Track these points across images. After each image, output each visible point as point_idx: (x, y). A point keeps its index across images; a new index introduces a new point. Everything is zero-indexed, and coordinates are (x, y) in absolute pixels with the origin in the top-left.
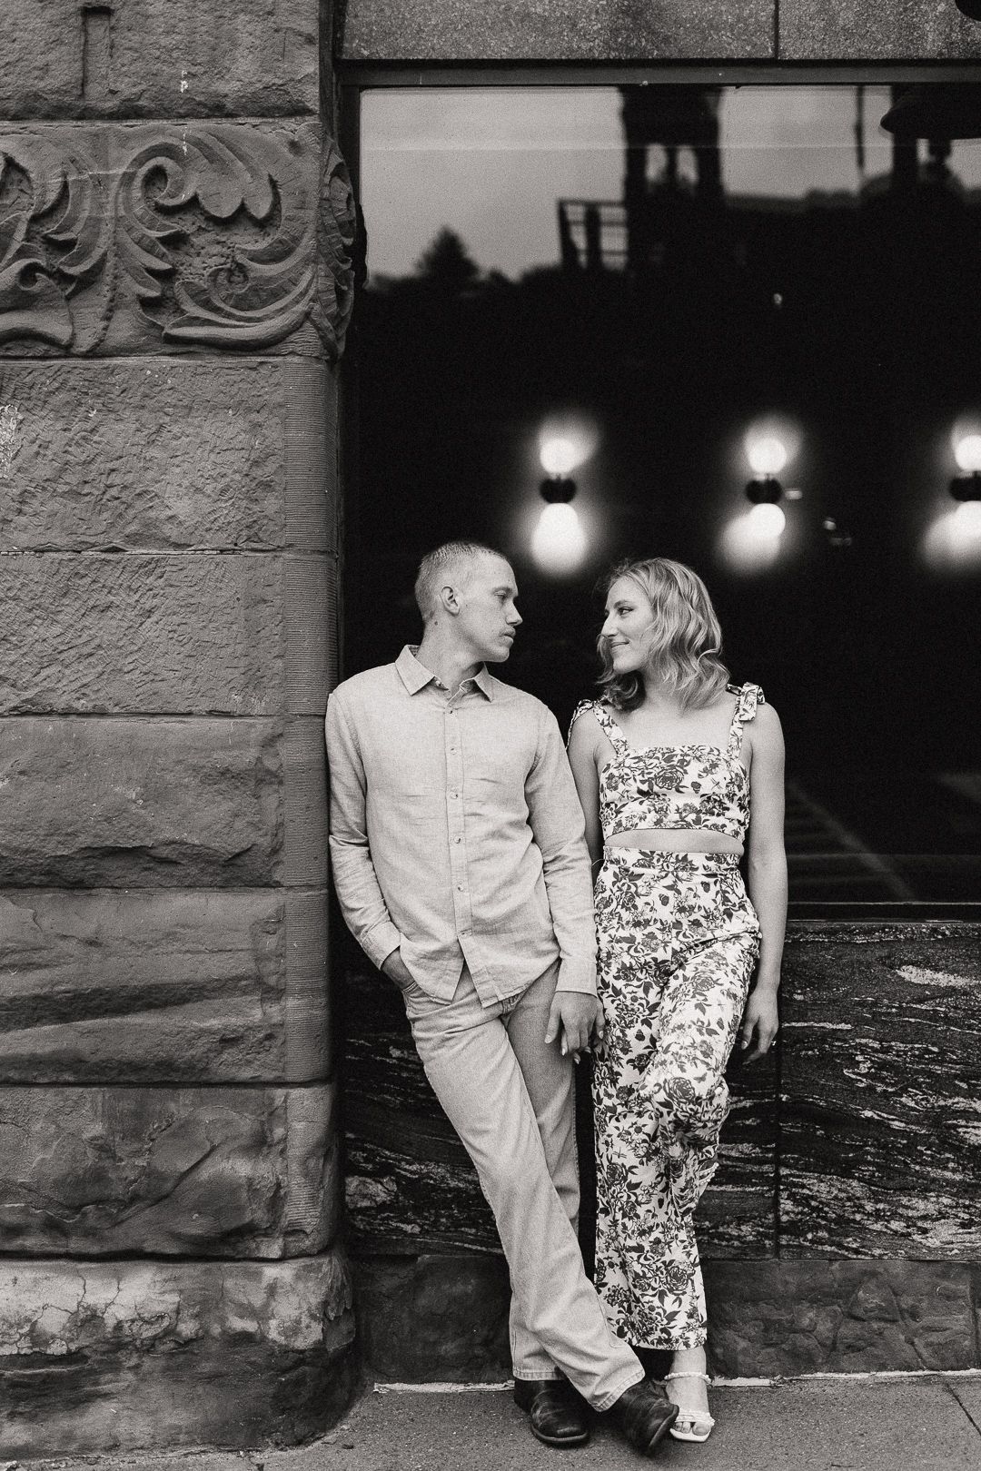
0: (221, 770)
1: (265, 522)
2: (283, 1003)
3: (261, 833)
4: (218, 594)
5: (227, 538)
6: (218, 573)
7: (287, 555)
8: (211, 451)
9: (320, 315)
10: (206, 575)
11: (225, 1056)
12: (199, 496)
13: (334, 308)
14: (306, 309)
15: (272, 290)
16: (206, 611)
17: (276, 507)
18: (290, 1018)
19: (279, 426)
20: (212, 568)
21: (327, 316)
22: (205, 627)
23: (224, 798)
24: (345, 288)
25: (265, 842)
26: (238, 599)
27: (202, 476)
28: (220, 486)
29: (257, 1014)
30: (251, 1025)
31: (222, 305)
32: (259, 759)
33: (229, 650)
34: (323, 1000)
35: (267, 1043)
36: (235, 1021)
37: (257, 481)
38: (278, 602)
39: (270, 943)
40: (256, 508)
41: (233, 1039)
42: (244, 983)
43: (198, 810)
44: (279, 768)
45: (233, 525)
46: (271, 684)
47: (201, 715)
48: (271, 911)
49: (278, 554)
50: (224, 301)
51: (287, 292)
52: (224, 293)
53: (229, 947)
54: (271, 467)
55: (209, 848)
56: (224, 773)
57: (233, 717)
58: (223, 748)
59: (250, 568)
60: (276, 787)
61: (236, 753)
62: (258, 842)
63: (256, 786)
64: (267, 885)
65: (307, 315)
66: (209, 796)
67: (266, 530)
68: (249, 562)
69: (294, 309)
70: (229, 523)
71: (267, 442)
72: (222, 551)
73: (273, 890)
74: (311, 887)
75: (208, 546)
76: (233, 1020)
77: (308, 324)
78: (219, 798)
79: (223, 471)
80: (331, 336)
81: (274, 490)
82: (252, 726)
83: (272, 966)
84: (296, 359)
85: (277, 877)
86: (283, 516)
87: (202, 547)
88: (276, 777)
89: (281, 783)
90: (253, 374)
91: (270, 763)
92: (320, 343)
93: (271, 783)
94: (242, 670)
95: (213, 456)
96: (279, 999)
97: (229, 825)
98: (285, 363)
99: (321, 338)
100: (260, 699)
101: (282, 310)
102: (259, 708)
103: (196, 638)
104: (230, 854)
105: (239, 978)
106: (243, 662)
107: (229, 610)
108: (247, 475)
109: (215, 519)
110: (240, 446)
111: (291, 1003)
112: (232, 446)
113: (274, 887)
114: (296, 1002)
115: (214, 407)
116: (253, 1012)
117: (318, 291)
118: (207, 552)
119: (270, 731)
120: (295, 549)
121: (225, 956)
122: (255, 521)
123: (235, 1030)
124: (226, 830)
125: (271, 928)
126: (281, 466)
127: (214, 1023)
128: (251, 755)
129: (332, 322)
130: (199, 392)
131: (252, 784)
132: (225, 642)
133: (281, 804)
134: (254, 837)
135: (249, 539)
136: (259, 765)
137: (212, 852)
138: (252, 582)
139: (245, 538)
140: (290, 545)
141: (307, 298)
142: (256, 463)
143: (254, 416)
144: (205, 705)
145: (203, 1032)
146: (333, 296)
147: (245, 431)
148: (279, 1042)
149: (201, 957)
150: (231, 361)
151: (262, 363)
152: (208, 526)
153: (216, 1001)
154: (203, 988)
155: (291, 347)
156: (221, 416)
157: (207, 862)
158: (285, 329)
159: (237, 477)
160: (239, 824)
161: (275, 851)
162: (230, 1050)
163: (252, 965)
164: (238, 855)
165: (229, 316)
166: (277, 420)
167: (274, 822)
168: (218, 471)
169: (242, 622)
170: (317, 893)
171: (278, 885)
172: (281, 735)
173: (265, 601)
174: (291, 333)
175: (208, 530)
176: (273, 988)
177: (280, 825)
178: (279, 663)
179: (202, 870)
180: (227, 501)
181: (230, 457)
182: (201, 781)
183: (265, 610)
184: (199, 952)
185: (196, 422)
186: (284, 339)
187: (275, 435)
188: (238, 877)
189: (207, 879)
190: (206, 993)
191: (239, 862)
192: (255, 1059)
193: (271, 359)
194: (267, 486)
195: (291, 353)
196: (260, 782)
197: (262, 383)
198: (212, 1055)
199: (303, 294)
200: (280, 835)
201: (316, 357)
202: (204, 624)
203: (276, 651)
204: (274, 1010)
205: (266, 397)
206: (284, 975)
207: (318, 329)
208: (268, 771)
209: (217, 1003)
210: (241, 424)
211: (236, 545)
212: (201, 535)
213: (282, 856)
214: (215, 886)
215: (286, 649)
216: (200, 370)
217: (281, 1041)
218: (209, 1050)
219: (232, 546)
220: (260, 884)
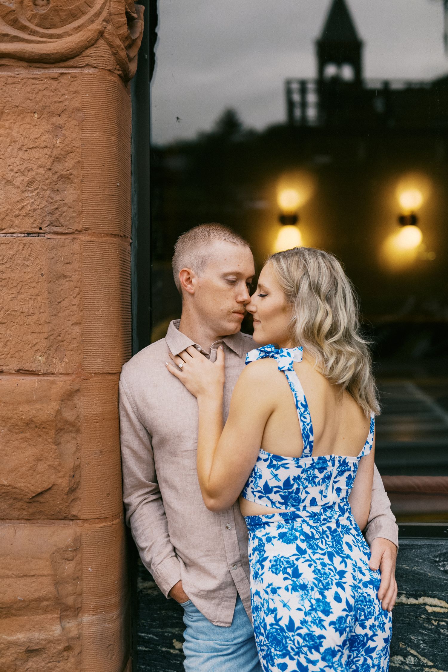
0: (27, 421)
1: (65, 209)
2: (79, 619)
3: (60, 474)
4: (25, 270)
5: (33, 223)
6: (25, 253)
7: (83, 237)
8: (20, 149)
9: (112, 34)
10: (15, 254)
11: (30, 664)
12: (10, 187)
13: (124, 30)
14: (100, 27)
15: (70, 11)
16: (15, 285)
17: (74, 197)
18: (86, 632)
19: (77, 127)
20: (21, 247)
21: (118, 36)
22: (14, 298)
23: (29, 445)
24: (135, 16)
25: (64, 482)
26: (42, 275)
27: (11, 170)
28: (26, 179)
29: (56, 630)
30: (51, 638)
31: (28, 24)
32: (59, 412)
33: (34, 318)
34: (115, 614)
35: (65, 653)
36: (37, 636)
37: (58, 174)
38: (76, 278)
39: (68, 568)
40: (57, 198)
41: (37, 650)
42: (45, 603)
43: (6, 455)
44: (76, 419)
45: (38, 212)
46: (70, 347)
47: (11, 374)
48: (69, 541)
49: (76, 236)
50: (29, 21)
51: (84, 13)
52: (30, 13)
53: (32, 573)
54: (69, 163)
55: (15, 488)
56: (29, 423)
57: (38, 375)
58: (28, 402)
59: (53, 248)
60: (73, 435)
61: (38, 406)
62: (57, 483)
63: (56, 435)
64: (65, 518)
65: (101, 34)
66: (16, 443)
67: (65, 217)
68: (51, 243)
69: (89, 28)
70: (35, 210)
71: (67, 141)
72: (29, 234)
73: (71, 522)
74: (103, 519)
75: (17, 230)
76: (36, 635)
77: (101, 42)
78: (24, 445)
79: (30, 166)
80: (123, 54)
81: (72, 183)
82: (53, 383)
83: (70, 588)
84: (92, 71)
85: (74, 512)
86: (80, 204)
87: (12, 230)
88: (74, 426)
89: (78, 431)
90: (55, 83)
91: (69, 415)
92: (112, 58)
93: (71, 432)
94: (45, 335)
95: (21, 154)
96: (76, 616)
97: (33, 468)
98: (82, 74)
99: (114, 54)
100: (61, 360)
101: (78, 29)
102: (60, 367)
103: (6, 308)
104: (34, 493)
105: (40, 600)
106: (46, 329)
107: (34, 284)
108: (50, 169)
109: (23, 207)
110: (44, 145)
111: (86, 618)
112: (36, 145)
113: (72, 520)
114: (91, 618)
115: (22, 112)
116: (54, 628)
117: (110, 14)
118: (16, 235)
119: (69, 387)
120: (90, 232)
121: (29, 580)
122: (57, 209)
123: (38, 643)
124: (30, 473)
125: (69, 555)
126: (79, 162)
127: (21, 637)
128: (52, 407)
129: (124, 42)
130: (10, 99)
131: (52, 433)
132: (31, 311)
133: (78, 449)
134: (53, 478)
135: (51, 224)
136: (59, 417)
137: (18, 491)
138: (54, 260)
139: (48, 223)
140: (87, 229)
141: (101, 18)
142: (58, 159)
143: (56, 120)
144: (14, 365)
145: (10, 645)
146: (124, 19)
147: (48, 132)
148: (76, 652)
149: (8, 581)
150: (37, 72)
151: (62, 74)
152: (17, 213)
153: (22, 618)
154: (11, 607)
155: (87, 61)
156: (28, 120)
157: (15, 499)
158: (82, 44)
159: (41, 171)
160: (41, 467)
161: (72, 490)
162: (34, 659)
163: (51, 589)
164: (41, 493)
165: (34, 33)
166: (74, 122)
167: (72, 465)
168: (25, 165)
169: (46, 294)
170: (110, 523)
171: (74, 518)
172: (78, 390)
173: (65, 277)
174: (87, 48)
175: (18, 216)
176: (71, 608)
177: (77, 468)
178: (77, 330)
179: (11, 505)
180: (32, 192)
181: (36, 154)
182: (9, 430)
183: (66, 285)
184: (7, 577)
185: (7, 124)
186: (81, 53)
187: (74, 135)
188: (41, 512)
189: (15, 513)
190: (13, 612)
191: (41, 499)
192: (56, 666)
193: (71, 71)
194: (67, 178)
195: (87, 65)
196: (59, 430)
197: (63, 91)
198: (19, 663)
199: (98, 14)
200: (77, 476)
201: (109, 70)
202: (13, 296)
203: (74, 319)
204: (71, 625)
205: (66, 103)
206: (81, 594)
207: (111, 46)
208: (67, 422)
209: (23, 619)
210: (45, 126)
211: (40, 229)
212: (11, 220)
213: (79, 493)
214: (22, 519)
215: (82, 317)
216: (10, 80)
217: (78, 651)
218: (16, 659)
219: (37, 230)
220: (61, 517)
